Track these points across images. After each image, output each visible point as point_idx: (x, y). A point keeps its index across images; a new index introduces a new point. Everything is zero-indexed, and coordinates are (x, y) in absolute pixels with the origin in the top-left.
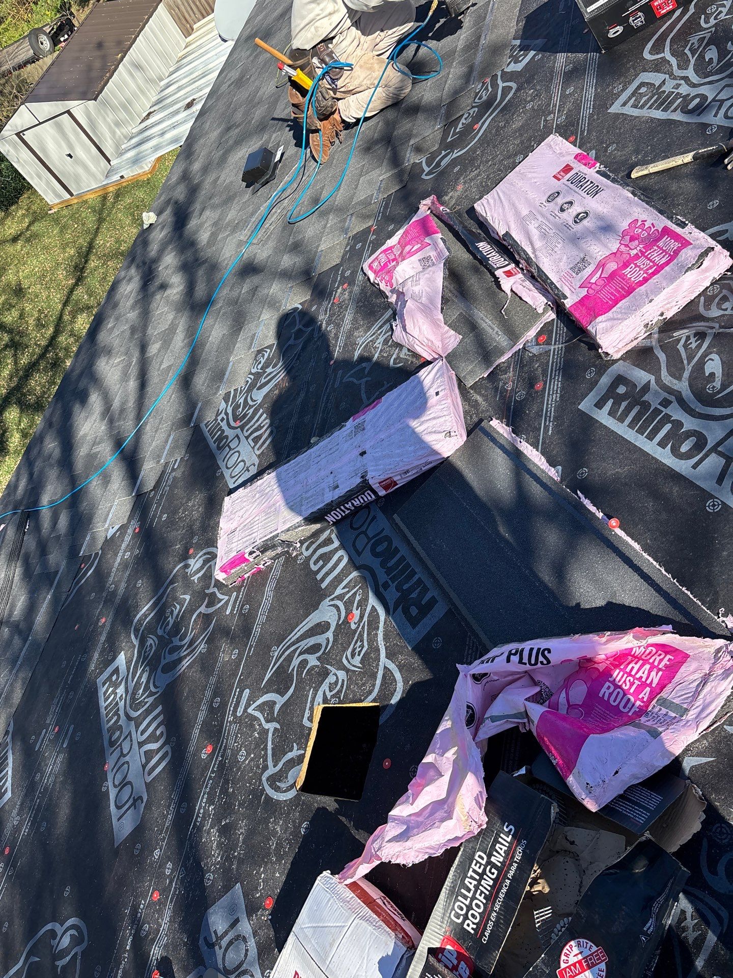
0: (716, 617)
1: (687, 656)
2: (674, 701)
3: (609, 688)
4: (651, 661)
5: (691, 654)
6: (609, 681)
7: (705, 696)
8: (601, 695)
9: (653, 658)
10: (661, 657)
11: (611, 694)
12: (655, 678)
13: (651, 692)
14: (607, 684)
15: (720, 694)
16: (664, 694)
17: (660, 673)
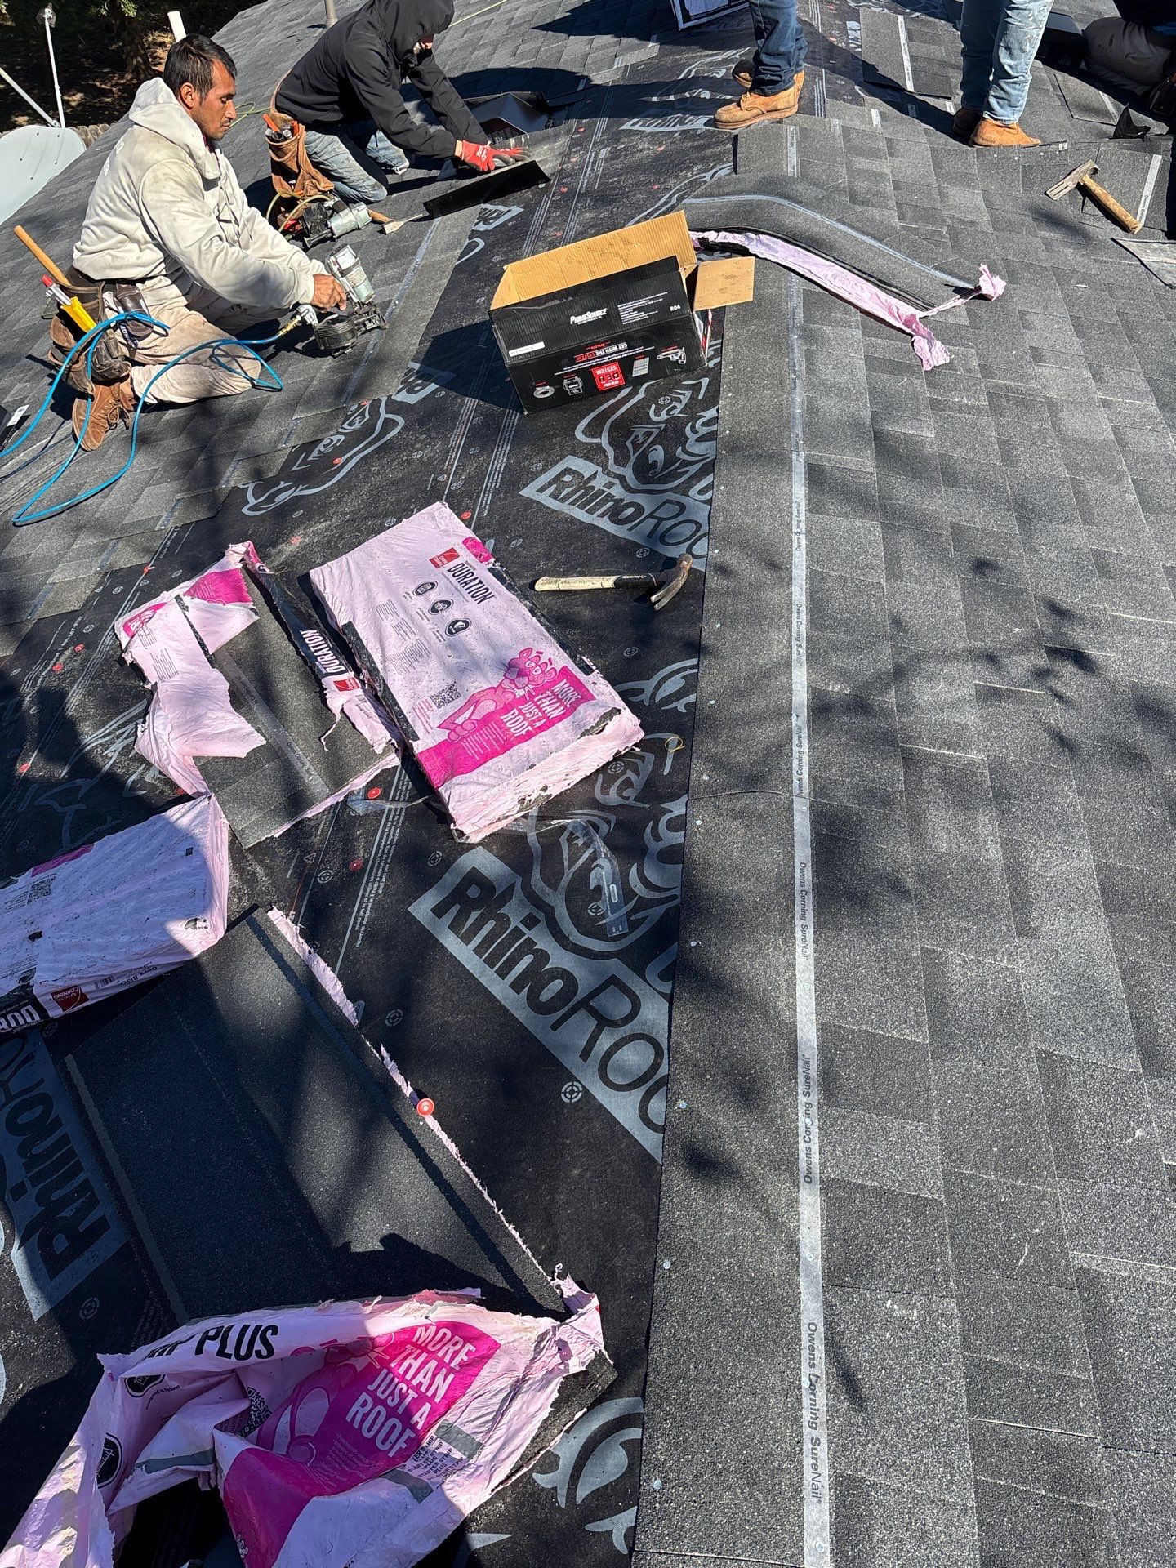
0: (549, 1279)
1: (496, 1346)
2: (464, 1429)
3: (365, 1403)
4: (440, 1354)
5: (502, 1343)
6: (368, 1392)
7: (511, 1419)
8: (348, 1419)
9: (445, 1348)
10: (458, 1347)
11: (366, 1416)
12: (442, 1386)
13: (432, 1412)
14: (364, 1396)
15: (534, 1416)
16: (450, 1417)
17: (451, 1377)
